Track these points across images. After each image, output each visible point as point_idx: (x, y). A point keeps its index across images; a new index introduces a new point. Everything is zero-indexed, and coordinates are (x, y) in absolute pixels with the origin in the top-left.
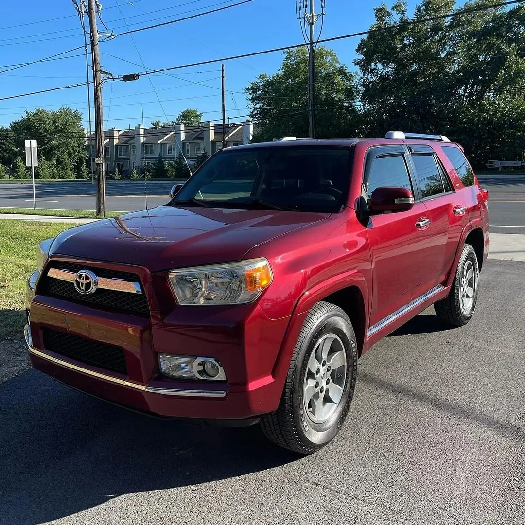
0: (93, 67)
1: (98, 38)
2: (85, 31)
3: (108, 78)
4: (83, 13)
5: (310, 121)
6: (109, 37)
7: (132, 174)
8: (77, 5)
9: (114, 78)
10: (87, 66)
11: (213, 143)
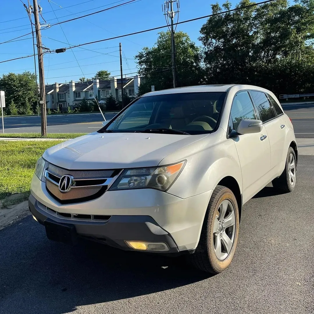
0: (37, 45)
1: (40, 27)
2: (32, 23)
3: (47, 52)
4: (31, 13)
5: (173, 74)
6: (47, 27)
7: (68, 110)
8: (26, 8)
9: (50, 52)
10: (34, 44)
11: (117, 90)
